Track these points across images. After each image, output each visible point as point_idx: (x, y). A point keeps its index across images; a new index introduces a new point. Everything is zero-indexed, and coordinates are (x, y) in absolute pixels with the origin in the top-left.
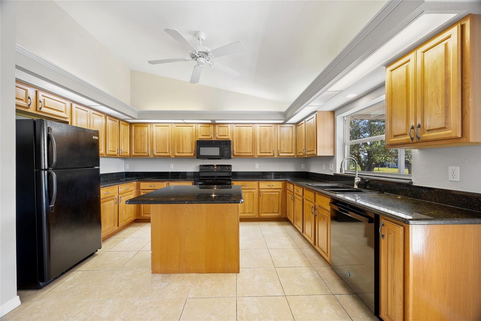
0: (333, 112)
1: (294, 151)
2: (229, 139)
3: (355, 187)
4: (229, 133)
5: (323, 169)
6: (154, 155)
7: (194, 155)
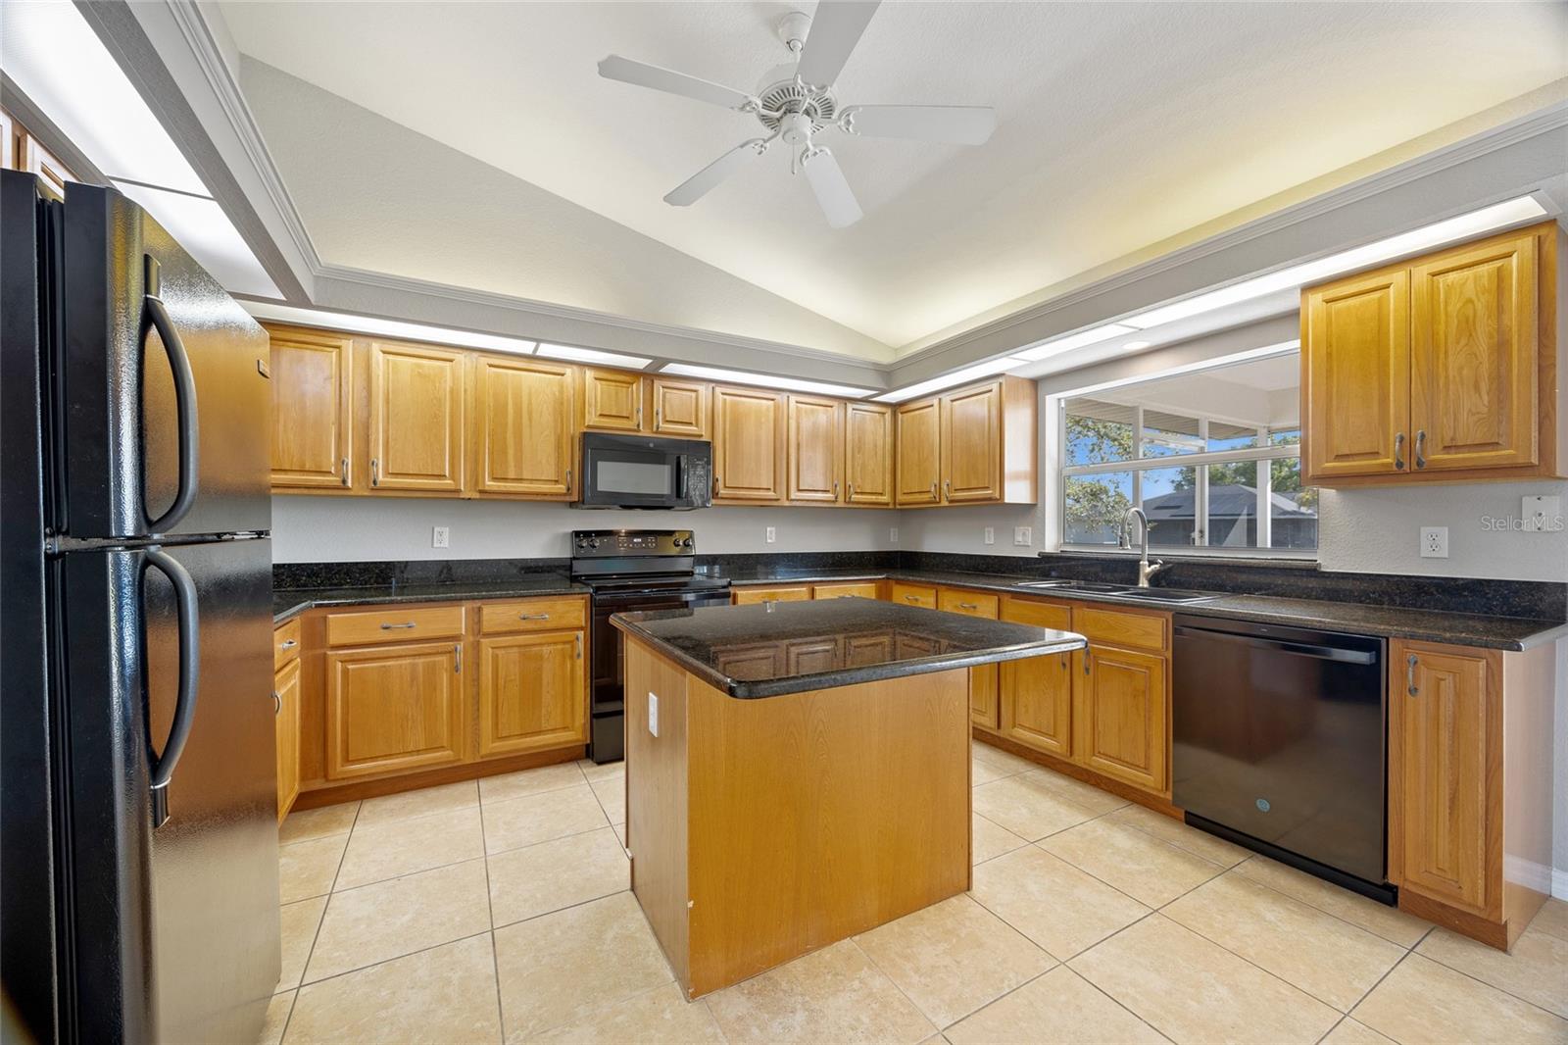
0: (1035, 383)
1: (888, 489)
2: (702, 436)
3: (1141, 585)
4: (700, 415)
5: (987, 542)
6: (375, 482)
7: (568, 489)
